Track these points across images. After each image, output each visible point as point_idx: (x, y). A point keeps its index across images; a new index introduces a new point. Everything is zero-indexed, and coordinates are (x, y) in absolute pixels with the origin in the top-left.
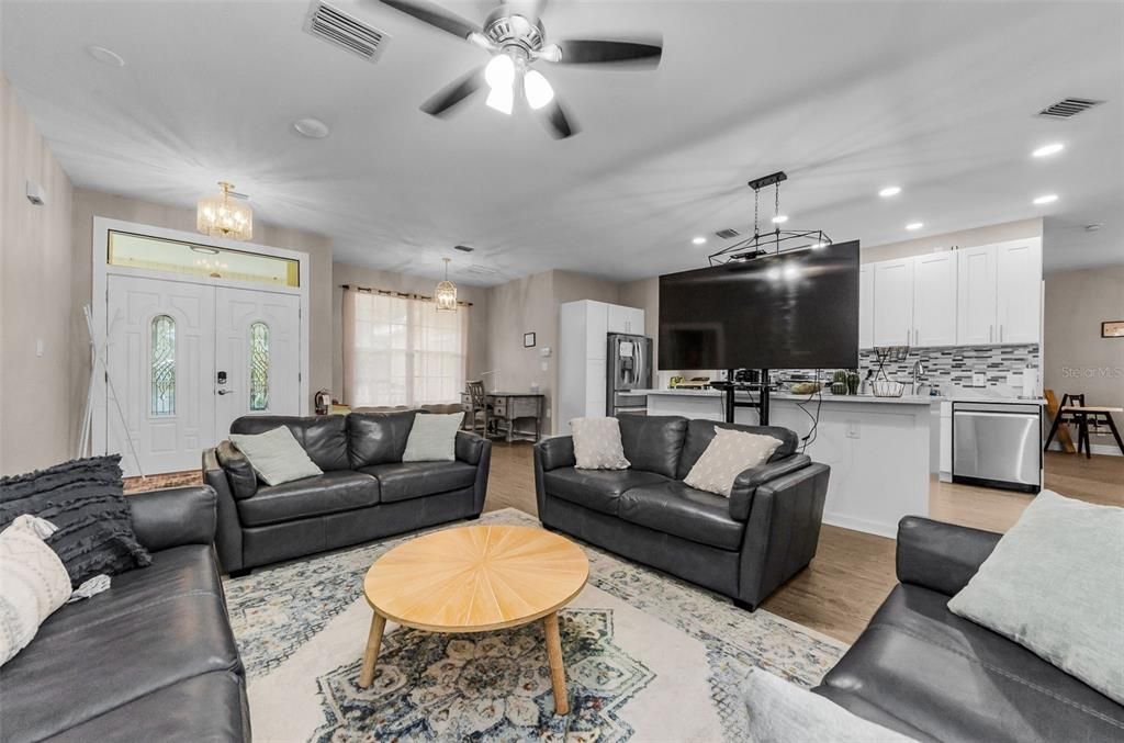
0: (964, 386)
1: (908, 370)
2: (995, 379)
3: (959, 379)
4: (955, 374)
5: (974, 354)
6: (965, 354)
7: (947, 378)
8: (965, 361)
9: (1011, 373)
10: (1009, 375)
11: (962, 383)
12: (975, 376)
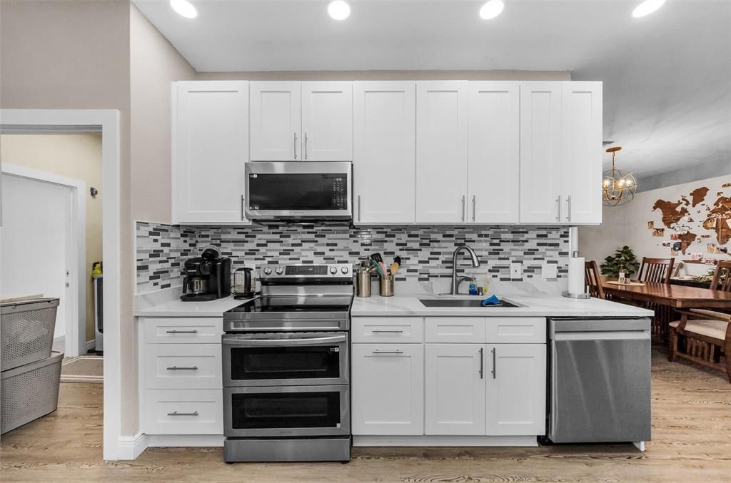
0: (502, 279)
1: (442, 258)
2: (530, 270)
3: (495, 270)
4: (493, 262)
5: (510, 236)
6: (503, 236)
7: (484, 269)
8: (503, 246)
9: (545, 261)
10: (543, 263)
11: (500, 275)
12: (513, 266)
